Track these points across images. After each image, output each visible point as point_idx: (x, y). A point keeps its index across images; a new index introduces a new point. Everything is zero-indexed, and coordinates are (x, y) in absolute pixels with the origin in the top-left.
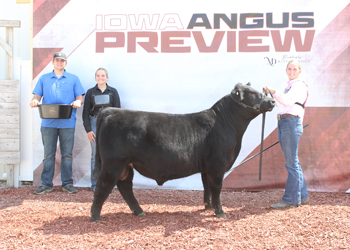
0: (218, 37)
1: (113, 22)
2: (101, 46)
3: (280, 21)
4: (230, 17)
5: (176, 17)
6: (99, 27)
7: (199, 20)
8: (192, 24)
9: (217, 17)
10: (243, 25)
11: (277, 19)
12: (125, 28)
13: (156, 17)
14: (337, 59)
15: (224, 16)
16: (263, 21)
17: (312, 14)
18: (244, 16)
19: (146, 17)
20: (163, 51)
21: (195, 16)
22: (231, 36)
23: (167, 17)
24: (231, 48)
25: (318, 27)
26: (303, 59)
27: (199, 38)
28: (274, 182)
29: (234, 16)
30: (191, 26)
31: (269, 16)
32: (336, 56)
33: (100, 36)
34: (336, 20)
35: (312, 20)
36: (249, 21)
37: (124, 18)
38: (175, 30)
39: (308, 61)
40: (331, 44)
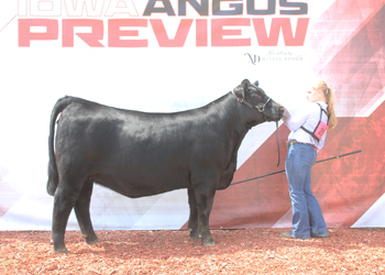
4: (199, 1)
14: (336, 56)
25: (313, 14)
32: (336, 51)
40: (329, 36)
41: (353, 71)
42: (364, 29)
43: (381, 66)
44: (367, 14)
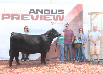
0: (38, 16)
1: (7, 11)
2: (3, 18)
3: (55, 12)
4: (41, 11)
5: (25, 10)
6: (3, 12)
7: (32, 11)
8: (30, 12)
9: (37, 10)
10: (45, 13)
12: (11, 13)
13: (20, 10)
15: (39, 10)
16: (50, 12)
17: (64, 10)
18: (45, 10)
19: (17, 10)
20: (21, 20)
21: (31, 10)
22: (41, 16)
23: (23, 10)
24: (41, 19)
25: (65, 14)
26: (61, 23)
27: (32, 16)
28: (53, 57)
29: (42, 10)
31: (52, 11)
33: (3, 15)
34: (70, 12)
35: (64, 12)
36: (46, 12)
38: (25, 14)
40: (69, 19)
41: (74, 26)
42: (76, 17)
43: (80, 25)
44: (77, 14)
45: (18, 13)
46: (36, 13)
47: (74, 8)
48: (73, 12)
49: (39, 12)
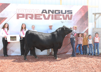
0: (49, 16)
1: (22, 11)
2: (18, 17)
5: (38, 10)
6: (18, 12)
7: (44, 11)
8: (43, 12)
9: (49, 11)
10: (55, 13)
11: (64, 12)
12: (25, 13)
13: (33, 10)
15: (50, 11)
16: (60, 12)
17: (72, 11)
18: (56, 11)
19: (30, 10)
20: (35, 19)
21: (43, 10)
22: (52, 16)
23: (36, 10)
24: (52, 19)
25: (73, 14)
26: (70, 22)
27: (44, 16)
29: (53, 11)
30: (42, 13)
31: (62, 11)
32: (77, 21)
33: (18, 15)
34: (77, 12)
36: (57, 12)
37: (24, 10)
38: (38, 14)
39: (71, 22)
40: (76, 18)
41: (80, 25)
42: (82, 17)
43: (86, 24)
44: (83, 14)
45: (32, 13)
46: (48, 13)
47: (80, 9)
48: (79, 12)
49: (50, 12)
